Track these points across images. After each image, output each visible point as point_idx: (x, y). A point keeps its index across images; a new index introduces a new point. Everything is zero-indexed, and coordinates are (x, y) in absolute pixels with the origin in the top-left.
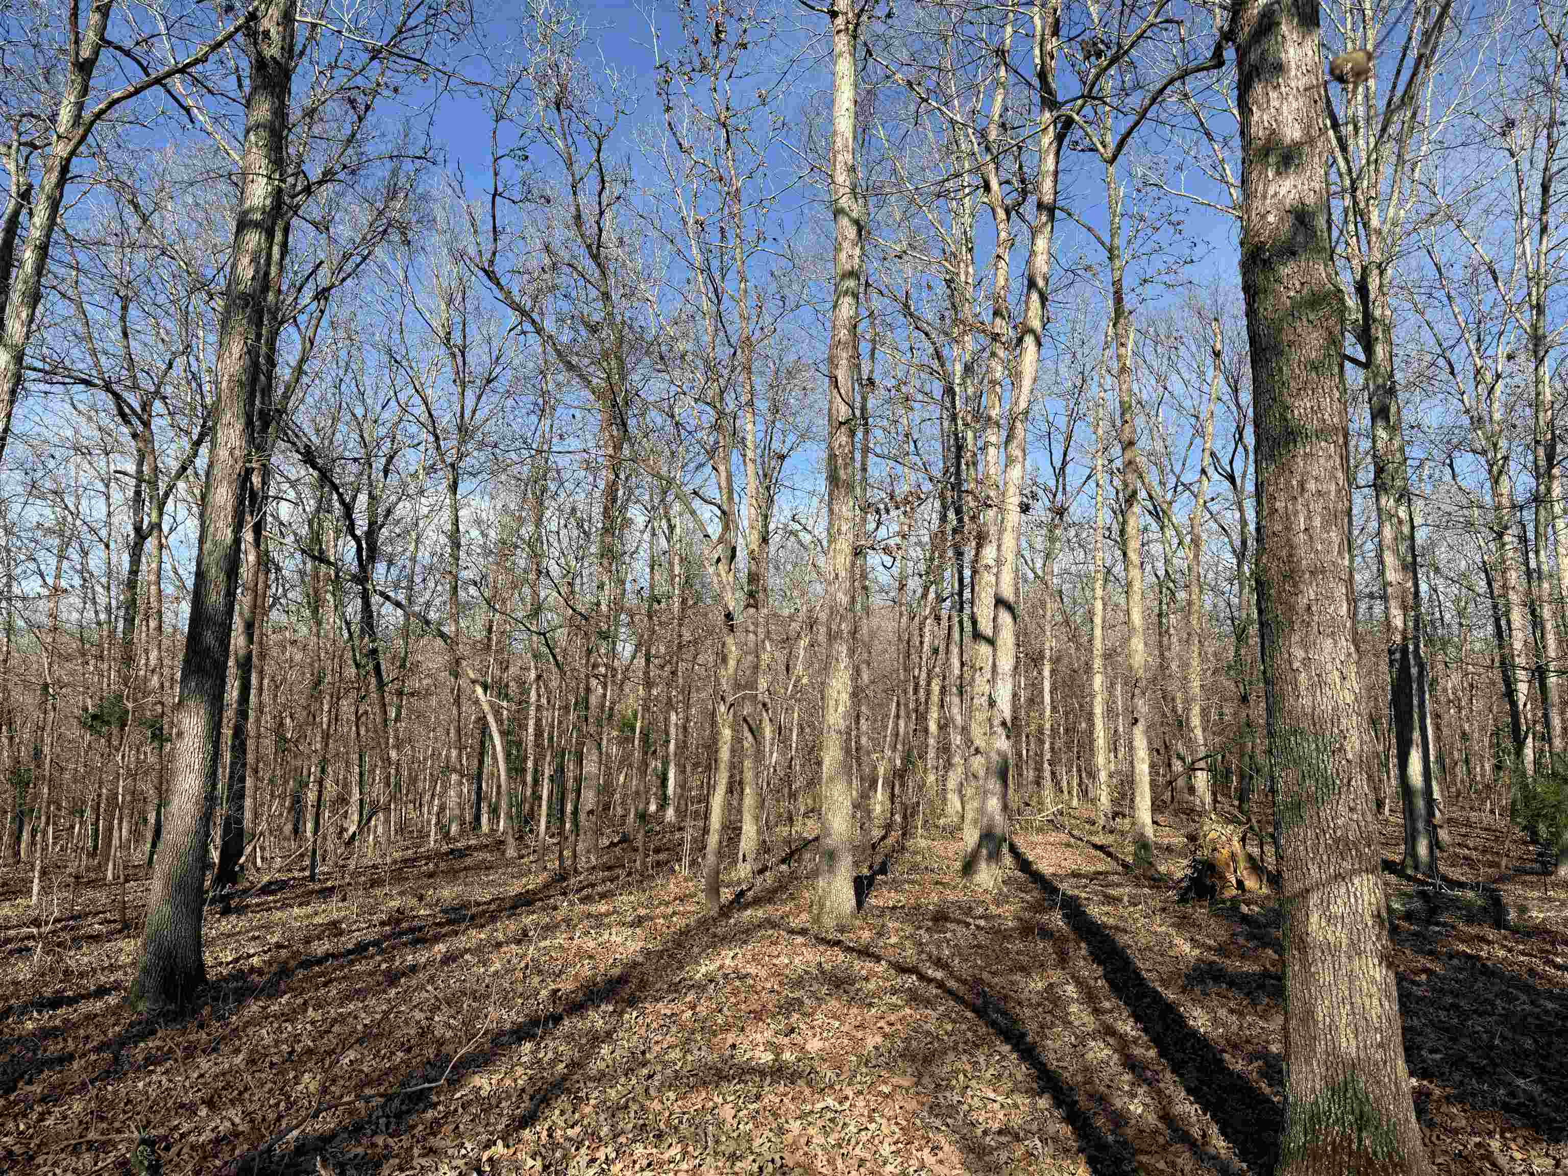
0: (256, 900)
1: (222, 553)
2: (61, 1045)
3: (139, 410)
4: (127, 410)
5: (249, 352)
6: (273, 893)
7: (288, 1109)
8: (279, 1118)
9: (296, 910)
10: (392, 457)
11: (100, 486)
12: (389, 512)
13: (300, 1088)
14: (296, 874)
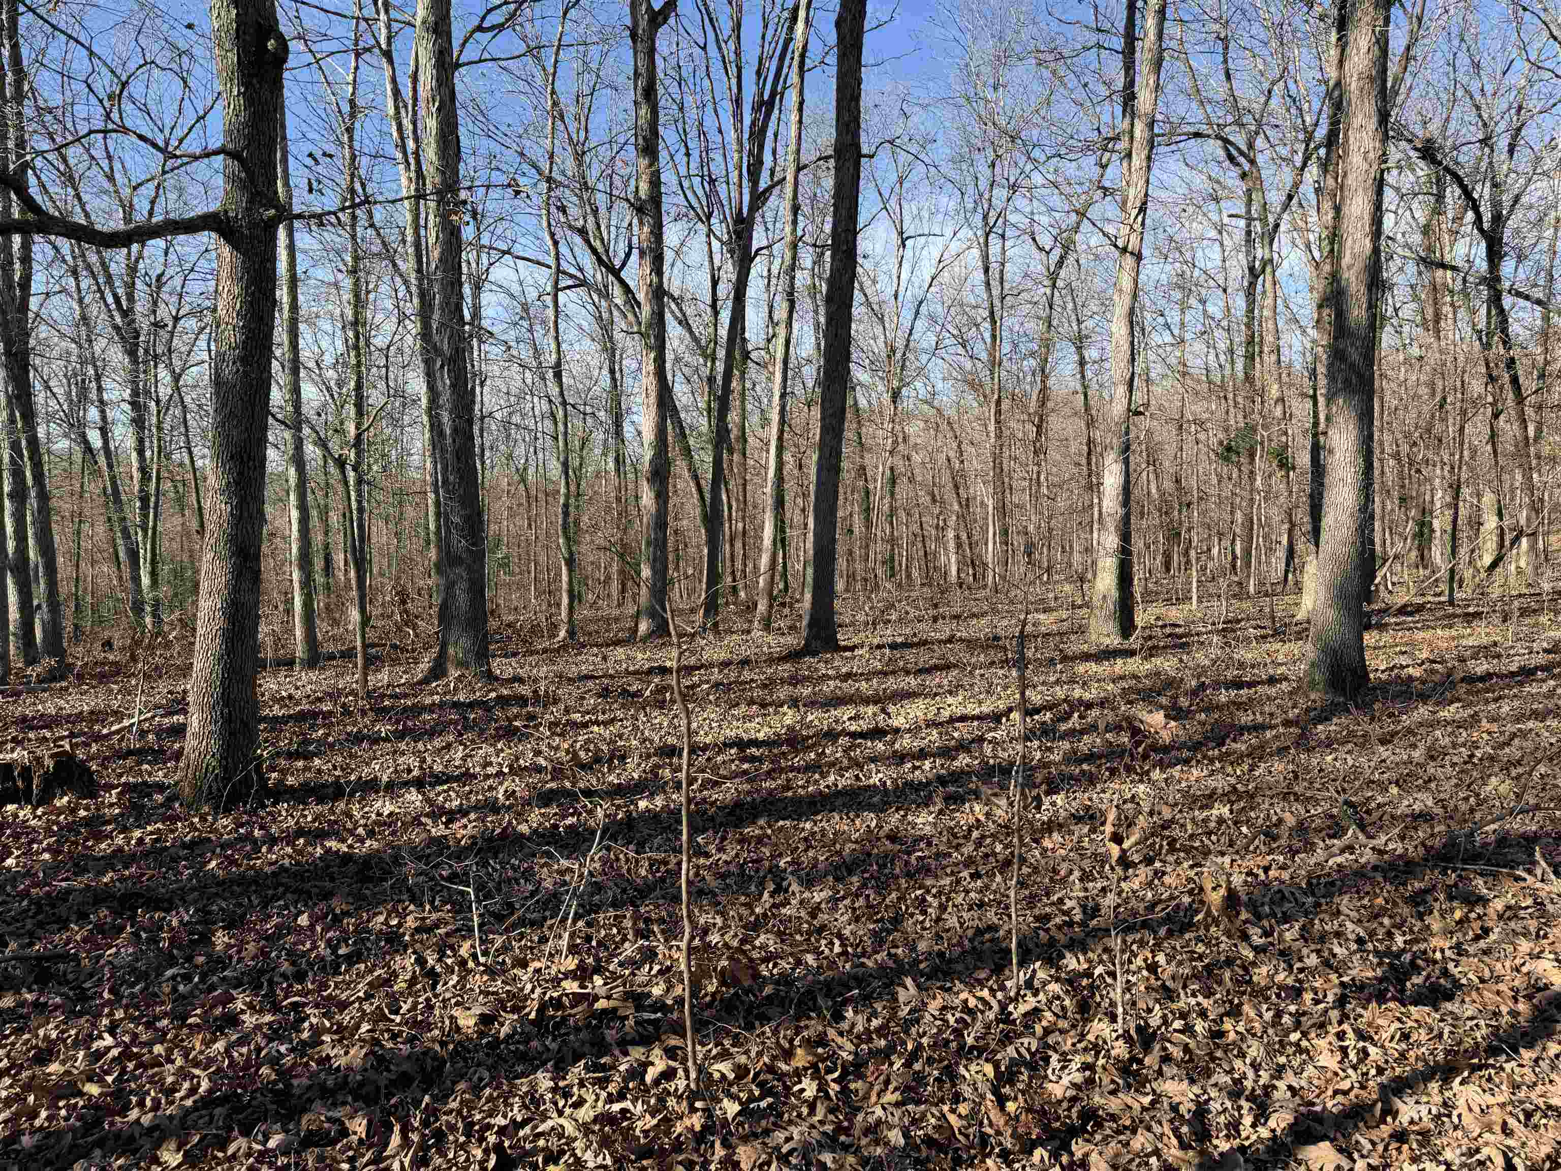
0: (1393, 620)
1: (1362, 265)
2: (1251, 717)
3: (1244, 148)
4: (1234, 152)
5: (1378, 41)
6: (1411, 614)
7: (1478, 805)
8: (1472, 811)
9: (1439, 632)
10: (1519, 129)
11: (1213, 234)
12: (1517, 199)
13: (1488, 788)
14: (1430, 599)
